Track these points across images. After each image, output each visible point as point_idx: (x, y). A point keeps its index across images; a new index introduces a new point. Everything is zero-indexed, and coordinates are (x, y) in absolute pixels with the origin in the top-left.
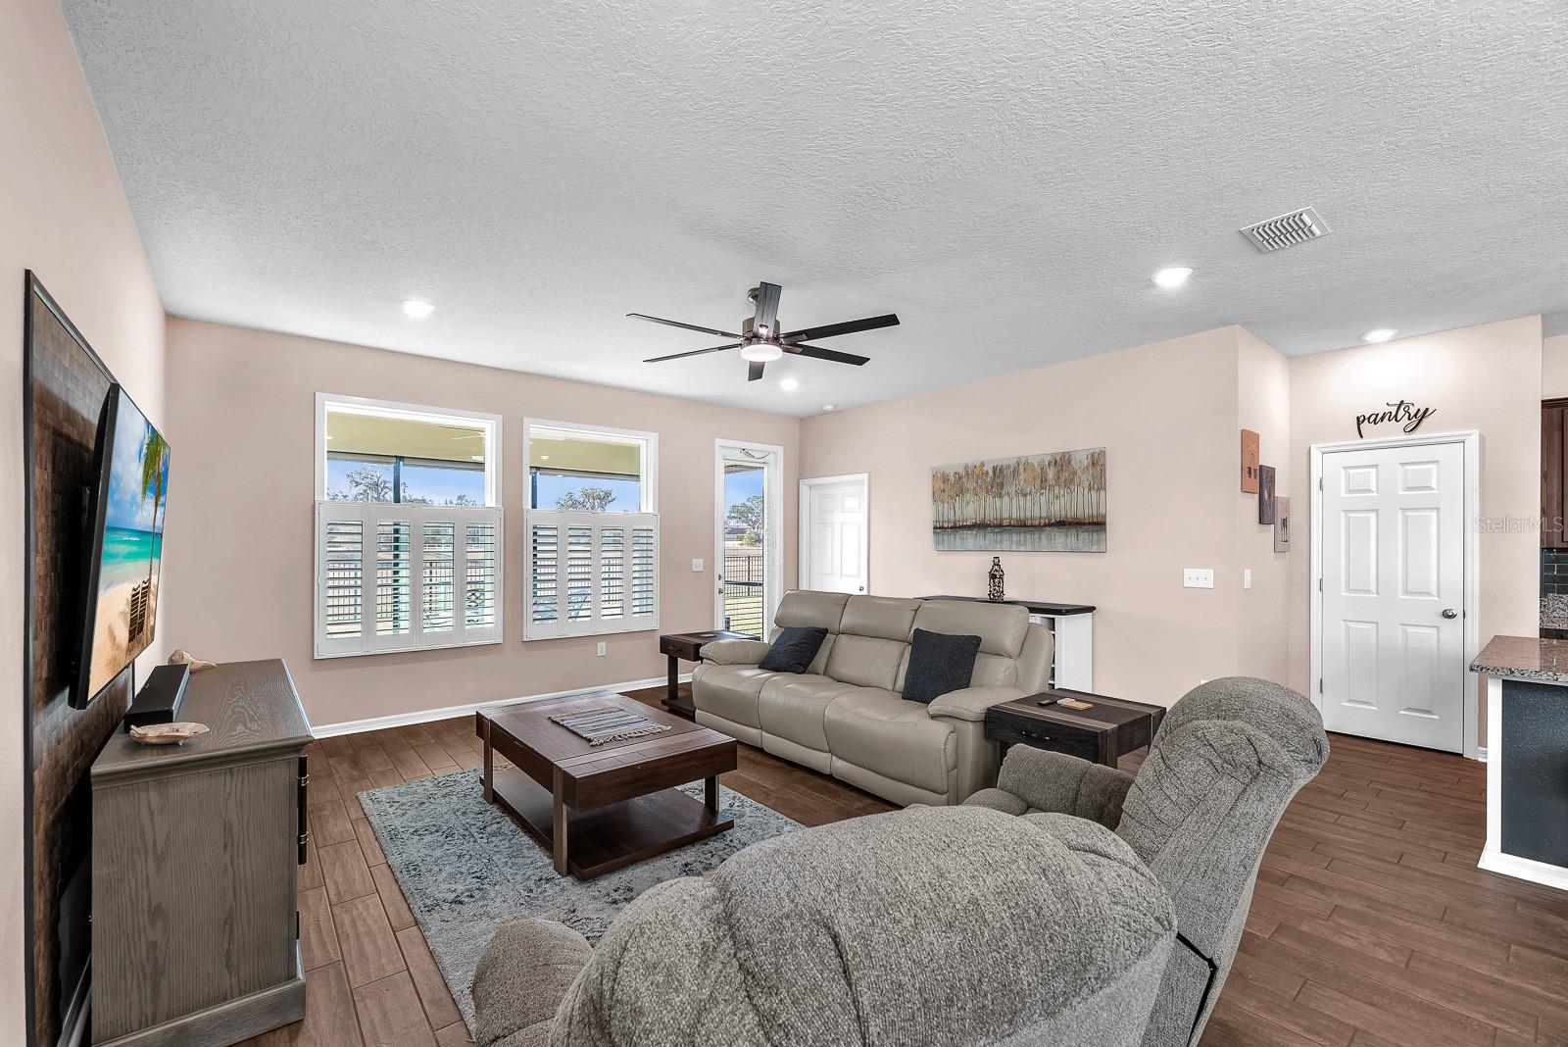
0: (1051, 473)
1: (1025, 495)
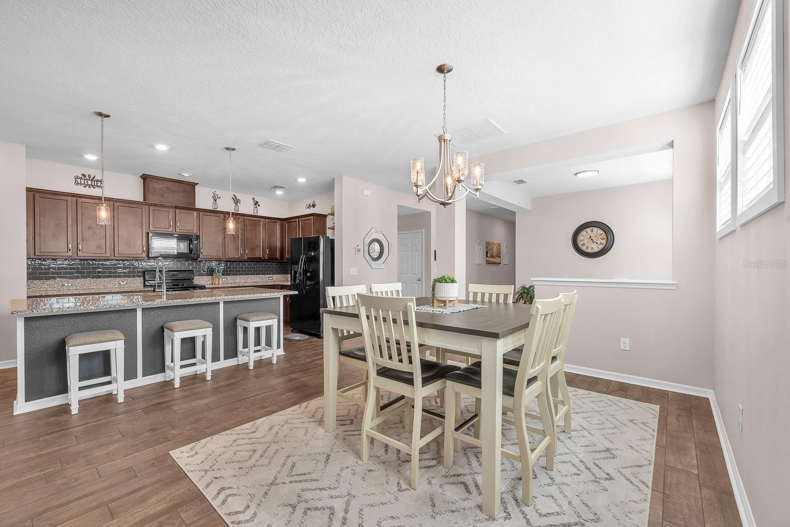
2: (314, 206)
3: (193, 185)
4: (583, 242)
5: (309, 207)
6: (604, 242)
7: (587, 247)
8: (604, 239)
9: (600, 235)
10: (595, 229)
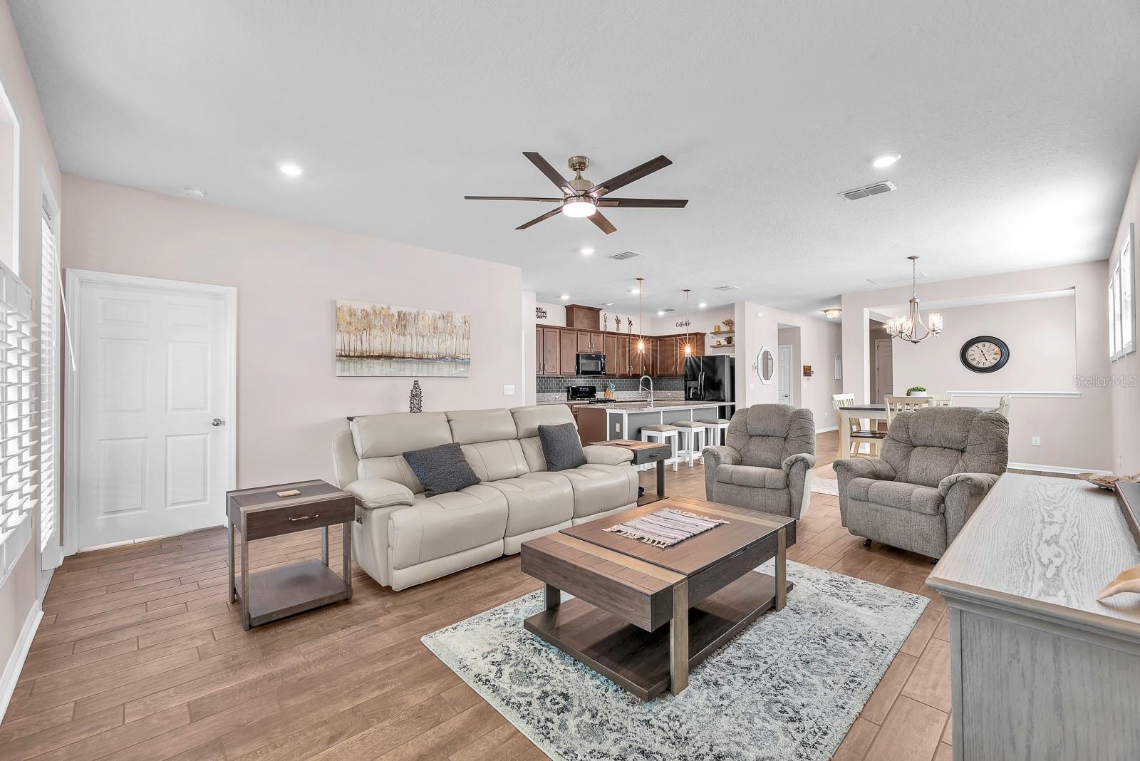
0: (440, 324)
1: (423, 336)
2: (687, 324)
3: (598, 310)
4: (973, 357)
5: (681, 325)
6: (998, 357)
7: (979, 363)
8: (998, 353)
9: (994, 350)
10: (987, 344)
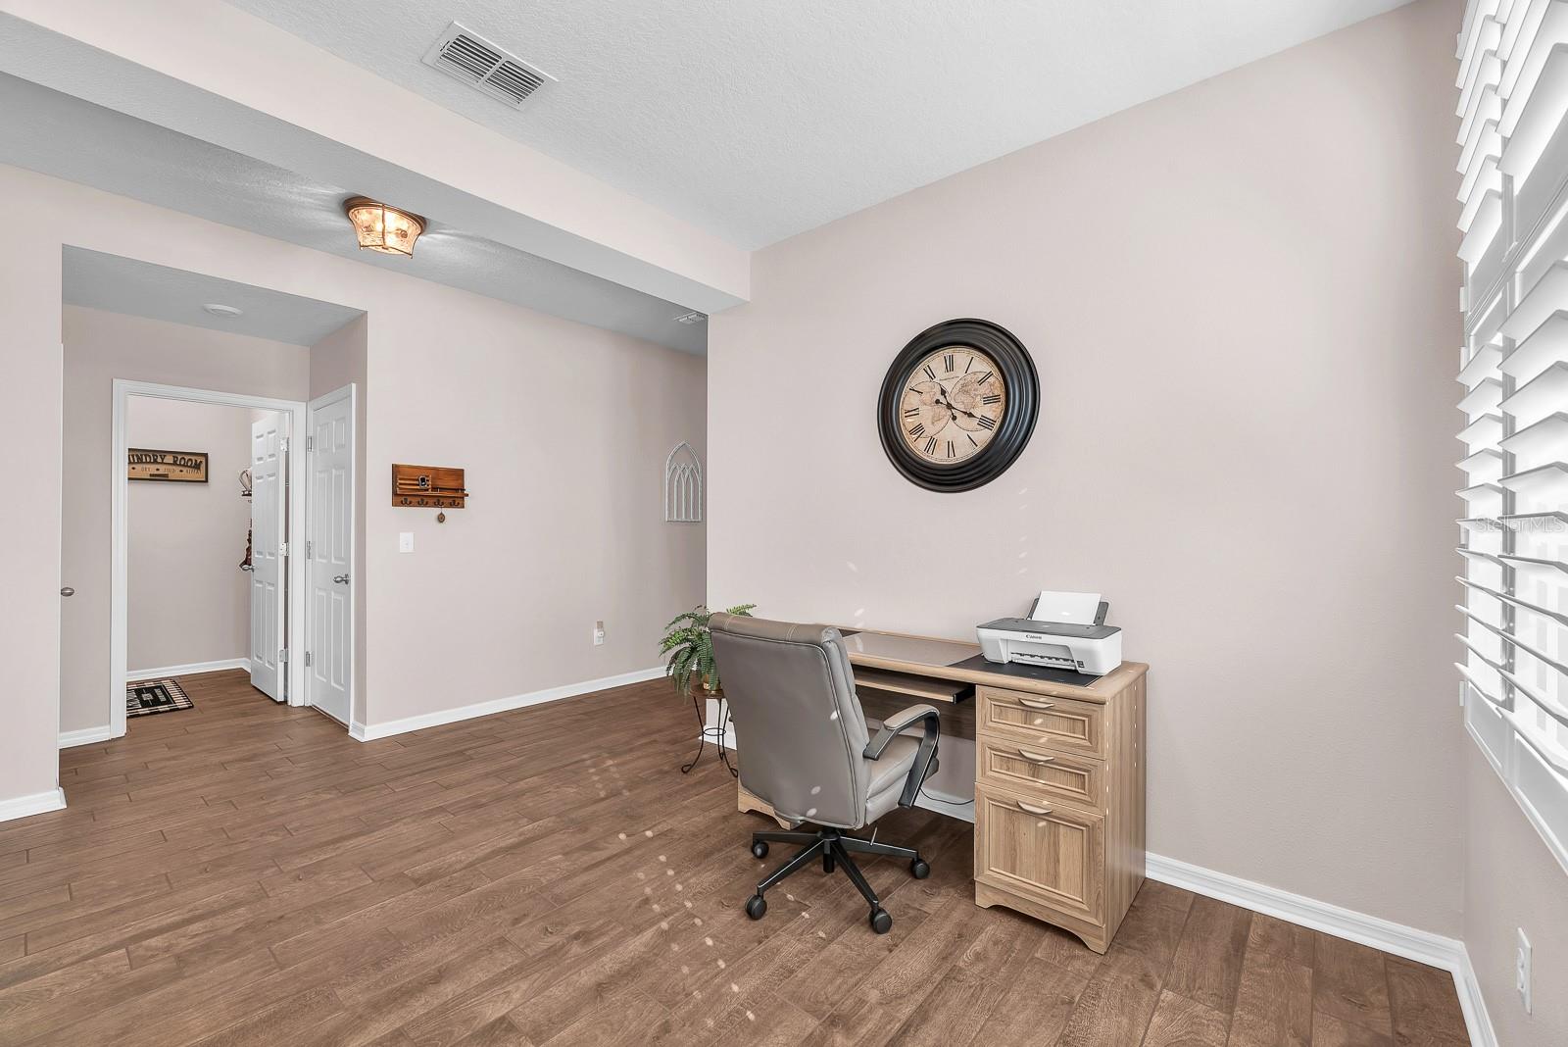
4: (916, 420)
6: (994, 412)
7: (932, 443)
8: (994, 399)
9: (981, 382)
10: (962, 356)
